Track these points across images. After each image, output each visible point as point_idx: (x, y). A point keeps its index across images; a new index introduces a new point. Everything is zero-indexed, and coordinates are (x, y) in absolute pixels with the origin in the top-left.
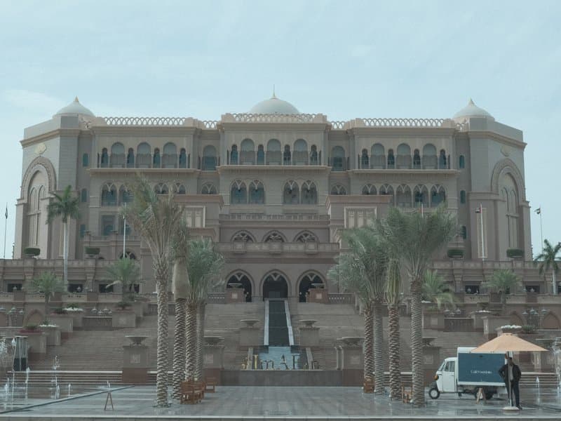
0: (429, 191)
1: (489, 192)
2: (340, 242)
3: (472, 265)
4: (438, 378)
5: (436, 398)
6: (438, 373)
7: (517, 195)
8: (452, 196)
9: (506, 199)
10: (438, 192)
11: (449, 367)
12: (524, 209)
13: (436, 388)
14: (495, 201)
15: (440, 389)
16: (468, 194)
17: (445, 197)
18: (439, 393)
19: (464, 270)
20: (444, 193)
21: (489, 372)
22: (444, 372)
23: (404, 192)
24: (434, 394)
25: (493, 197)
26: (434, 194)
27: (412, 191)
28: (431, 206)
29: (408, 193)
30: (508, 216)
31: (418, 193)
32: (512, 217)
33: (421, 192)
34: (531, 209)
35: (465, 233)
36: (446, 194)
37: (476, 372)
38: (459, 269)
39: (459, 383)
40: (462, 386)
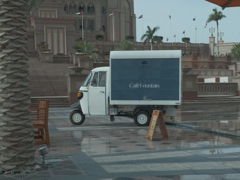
0: (86, 6)
1: (117, 8)
2: (35, 26)
3: (108, 43)
4: (82, 96)
5: (80, 124)
6: (82, 89)
7: (130, 11)
8: (98, 10)
9: (125, 12)
10: (91, 7)
11: (98, 81)
12: (133, 18)
13: (79, 111)
14: (119, 13)
15: (85, 111)
16: (106, 9)
17: (94, 10)
18: (83, 116)
19: (104, 46)
20: (94, 7)
21: (156, 86)
22: (91, 87)
23: (73, 6)
24: (77, 118)
25: (119, 11)
26: (89, 8)
27: (77, 5)
28: (87, 14)
29: (75, 6)
30: (126, 21)
31: (81, 7)
32: (128, 22)
33: (82, 6)
34: (136, 18)
35: (104, 28)
36: (95, 7)
37: (136, 86)
38: (101, 45)
39: (112, 102)
40: (115, 106)
